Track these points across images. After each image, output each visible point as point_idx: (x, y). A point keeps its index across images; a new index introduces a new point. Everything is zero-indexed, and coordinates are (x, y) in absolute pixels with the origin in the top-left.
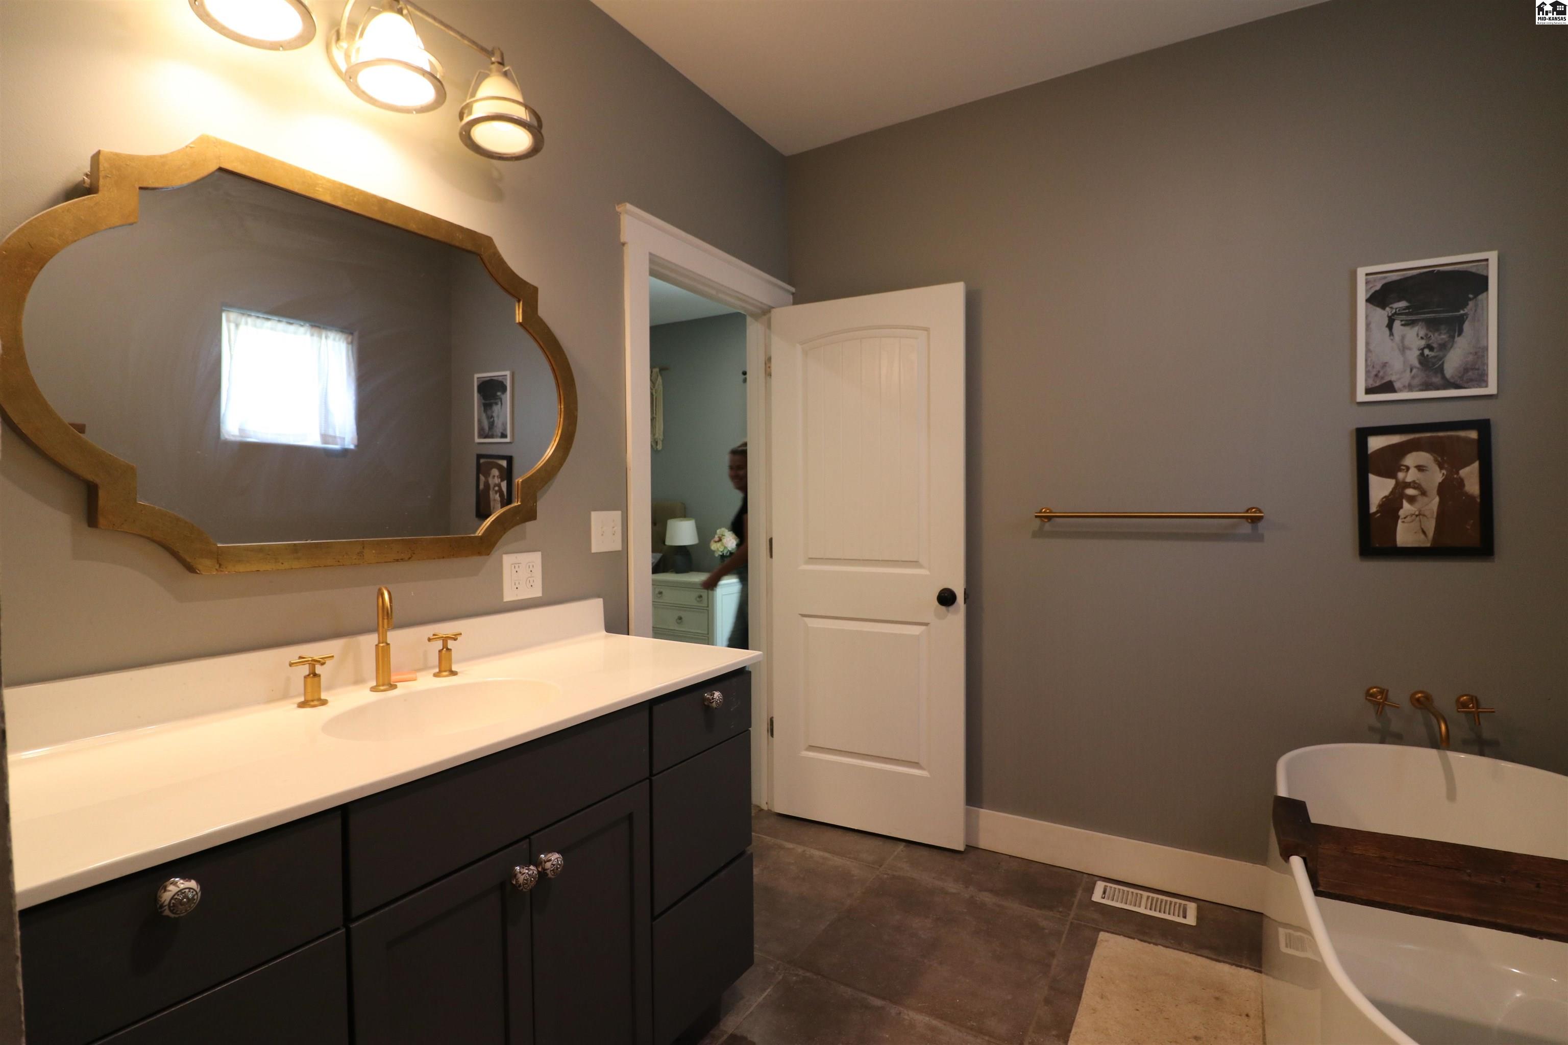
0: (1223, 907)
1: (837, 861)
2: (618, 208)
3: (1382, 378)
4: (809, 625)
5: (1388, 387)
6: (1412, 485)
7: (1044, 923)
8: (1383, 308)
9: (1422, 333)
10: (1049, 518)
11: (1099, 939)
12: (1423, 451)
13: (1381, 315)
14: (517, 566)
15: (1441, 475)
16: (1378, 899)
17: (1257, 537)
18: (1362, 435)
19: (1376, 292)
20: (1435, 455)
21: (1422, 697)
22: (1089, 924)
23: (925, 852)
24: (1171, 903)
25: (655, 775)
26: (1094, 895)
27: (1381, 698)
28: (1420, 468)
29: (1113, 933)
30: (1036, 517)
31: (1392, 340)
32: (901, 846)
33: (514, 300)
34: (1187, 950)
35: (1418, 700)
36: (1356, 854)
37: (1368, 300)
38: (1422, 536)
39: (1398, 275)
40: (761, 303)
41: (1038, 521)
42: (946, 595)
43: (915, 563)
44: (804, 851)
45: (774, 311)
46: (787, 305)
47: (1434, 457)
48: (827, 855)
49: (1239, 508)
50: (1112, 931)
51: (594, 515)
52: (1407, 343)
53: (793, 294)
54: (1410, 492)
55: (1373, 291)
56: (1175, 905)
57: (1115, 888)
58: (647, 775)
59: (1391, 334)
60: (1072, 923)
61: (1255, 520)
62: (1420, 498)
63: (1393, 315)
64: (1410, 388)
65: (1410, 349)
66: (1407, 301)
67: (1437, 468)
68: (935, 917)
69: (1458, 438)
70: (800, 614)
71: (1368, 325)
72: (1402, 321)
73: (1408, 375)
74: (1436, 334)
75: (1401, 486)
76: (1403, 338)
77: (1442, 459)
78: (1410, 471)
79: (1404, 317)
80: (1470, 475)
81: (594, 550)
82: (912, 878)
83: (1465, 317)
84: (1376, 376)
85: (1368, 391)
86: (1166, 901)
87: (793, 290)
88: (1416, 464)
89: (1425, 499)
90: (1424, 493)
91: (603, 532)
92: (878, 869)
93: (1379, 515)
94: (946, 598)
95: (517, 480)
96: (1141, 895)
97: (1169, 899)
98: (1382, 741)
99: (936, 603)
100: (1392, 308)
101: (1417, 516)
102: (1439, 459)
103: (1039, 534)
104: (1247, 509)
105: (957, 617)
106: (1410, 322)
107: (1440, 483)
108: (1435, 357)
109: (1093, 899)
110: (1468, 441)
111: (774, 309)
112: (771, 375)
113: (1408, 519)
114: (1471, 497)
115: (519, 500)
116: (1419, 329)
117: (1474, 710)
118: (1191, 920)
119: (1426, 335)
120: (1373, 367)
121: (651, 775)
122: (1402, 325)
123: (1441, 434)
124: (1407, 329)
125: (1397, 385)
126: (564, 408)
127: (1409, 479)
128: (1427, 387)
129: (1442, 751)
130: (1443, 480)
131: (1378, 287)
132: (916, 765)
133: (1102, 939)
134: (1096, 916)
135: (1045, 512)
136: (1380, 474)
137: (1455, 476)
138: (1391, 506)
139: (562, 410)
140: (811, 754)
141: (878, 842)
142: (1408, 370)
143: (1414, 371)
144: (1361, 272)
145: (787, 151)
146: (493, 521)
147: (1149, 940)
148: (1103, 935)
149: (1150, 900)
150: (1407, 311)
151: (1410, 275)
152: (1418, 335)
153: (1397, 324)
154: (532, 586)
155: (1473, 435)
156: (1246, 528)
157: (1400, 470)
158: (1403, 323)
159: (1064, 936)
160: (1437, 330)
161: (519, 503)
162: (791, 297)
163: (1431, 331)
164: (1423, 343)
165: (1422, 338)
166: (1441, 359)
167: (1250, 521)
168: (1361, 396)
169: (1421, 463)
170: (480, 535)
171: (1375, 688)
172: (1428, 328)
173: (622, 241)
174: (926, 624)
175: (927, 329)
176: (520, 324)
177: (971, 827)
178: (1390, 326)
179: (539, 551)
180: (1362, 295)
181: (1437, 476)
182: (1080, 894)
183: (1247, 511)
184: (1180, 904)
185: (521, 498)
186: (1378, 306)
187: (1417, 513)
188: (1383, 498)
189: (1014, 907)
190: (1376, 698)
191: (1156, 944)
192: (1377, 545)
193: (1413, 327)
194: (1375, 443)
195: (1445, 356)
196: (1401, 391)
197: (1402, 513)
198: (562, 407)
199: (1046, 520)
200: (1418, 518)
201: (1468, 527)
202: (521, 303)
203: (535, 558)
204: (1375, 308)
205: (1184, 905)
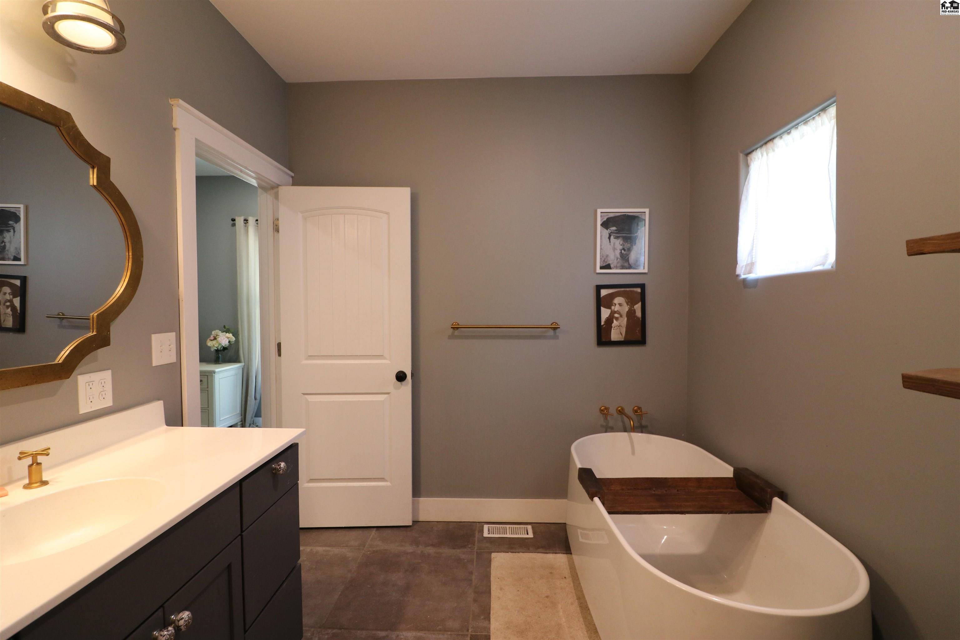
0: (542, 524)
1: (336, 551)
2: (171, 101)
3: (606, 262)
4: (309, 400)
5: (608, 267)
6: (617, 312)
7: (463, 556)
8: (607, 229)
9: (621, 243)
10: (458, 328)
11: (492, 557)
12: (620, 297)
13: (606, 232)
14: (91, 384)
15: (628, 308)
16: (627, 510)
17: (556, 337)
18: (599, 288)
19: (604, 221)
20: (626, 299)
21: (620, 409)
22: (485, 551)
23: (389, 531)
24: (520, 528)
25: (244, 531)
26: (484, 533)
27: (607, 412)
28: (620, 305)
29: (497, 552)
30: (452, 327)
31: (610, 245)
32: (374, 531)
33: (89, 166)
34: (532, 551)
35: (619, 411)
36: (612, 490)
37: (602, 225)
38: (621, 336)
39: (614, 215)
40: (272, 181)
41: (452, 330)
42: (401, 375)
43: (380, 357)
44: (312, 550)
45: (280, 188)
46: (289, 185)
47: (625, 300)
48: (327, 548)
49: (548, 323)
50: (497, 551)
51: (154, 337)
52: (616, 247)
53: (292, 177)
54: (616, 315)
55: (603, 221)
56: (522, 528)
57: (493, 527)
58: (239, 533)
59: (610, 242)
60: (477, 552)
61: (555, 329)
62: (620, 319)
63: (611, 233)
64: (616, 267)
65: (617, 249)
66: (617, 227)
67: (626, 305)
68: (404, 570)
69: (634, 291)
70: (302, 393)
71: (601, 236)
72: (614, 236)
73: (615, 261)
74: (626, 244)
75: (613, 313)
76: (614, 244)
77: (628, 300)
78: (616, 306)
79: (614, 234)
80: (638, 307)
81: (154, 365)
82: (385, 550)
83: (637, 237)
84: (604, 261)
85: (602, 268)
86: (518, 528)
87: (293, 174)
88: (618, 303)
89: (622, 318)
90: (621, 316)
91: (162, 349)
92: (363, 549)
93: (604, 326)
94: (401, 377)
95: (92, 314)
96: (506, 527)
97: (519, 526)
98: (606, 432)
99: (395, 380)
100: (610, 229)
101: (619, 326)
102: (627, 300)
103: (452, 337)
104: (552, 323)
105: (407, 387)
106: (616, 237)
107: (627, 312)
108: (626, 254)
109: (484, 536)
110: (637, 292)
111: (281, 187)
112: (278, 232)
113: (616, 328)
114: (638, 318)
115: (95, 330)
116: (620, 241)
117: (640, 413)
118: (531, 535)
119: (623, 244)
120: (603, 257)
121: (242, 531)
122: (614, 238)
123: (628, 289)
124: (616, 240)
125: (612, 266)
126: (132, 255)
127: (616, 310)
128: (623, 267)
129: (629, 433)
130: (628, 310)
131: (605, 219)
132: (382, 479)
133: (494, 557)
134: (488, 545)
135: (455, 325)
136: (605, 307)
137: (633, 308)
138: (609, 321)
139: (131, 256)
140: (311, 485)
141: (360, 532)
142: (616, 259)
143: (618, 260)
144: (599, 211)
145: (288, 80)
146: (72, 350)
147: (515, 551)
148: (493, 555)
149: (510, 529)
150: (616, 232)
151: (618, 215)
152: (620, 243)
153: (612, 237)
154: (104, 398)
155: (639, 290)
156: (551, 332)
157: (613, 305)
158: (614, 237)
159: (475, 560)
160: (627, 242)
161: (95, 333)
162: (291, 179)
163: (624, 242)
164: (621, 247)
165: (621, 245)
166: (628, 255)
167: (553, 329)
168: (599, 270)
169: (620, 302)
170: (60, 362)
171: (603, 407)
172: (624, 241)
173: (174, 126)
174: (388, 393)
175: (387, 213)
176: (94, 186)
177: (415, 509)
178: (609, 238)
179: (110, 369)
180: (599, 223)
181: (626, 308)
182: (477, 535)
183: (552, 325)
184: (524, 528)
185: (97, 329)
186: (605, 228)
187: (619, 325)
188: (606, 318)
189: (446, 551)
190: (604, 412)
191: (518, 552)
192: (604, 340)
193: (618, 240)
194: (604, 292)
195: (629, 254)
196: (613, 269)
197: (613, 325)
198: (130, 254)
199: (456, 329)
200: (619, 328)
201: (637, 331)
202: (95, 170)
203: (107, 375)
204: (604, 229)
205: (526, 527)
